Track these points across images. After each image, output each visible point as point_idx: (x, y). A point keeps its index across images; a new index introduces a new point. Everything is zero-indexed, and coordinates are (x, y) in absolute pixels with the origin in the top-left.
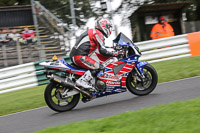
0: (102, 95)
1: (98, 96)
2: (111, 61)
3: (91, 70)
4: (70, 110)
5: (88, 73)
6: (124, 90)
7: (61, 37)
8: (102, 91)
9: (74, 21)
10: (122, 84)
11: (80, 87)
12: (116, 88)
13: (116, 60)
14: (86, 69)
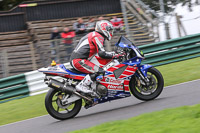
0: (104, 101)
1: (100, 102)
5: (88, 77)
6: (128, 95)
7: (149, 25)
8: (104, 96)
9: (162, 8)
10: (125, 88)
11: (80, 92)
12: (119, 93)
13: (117, 63)
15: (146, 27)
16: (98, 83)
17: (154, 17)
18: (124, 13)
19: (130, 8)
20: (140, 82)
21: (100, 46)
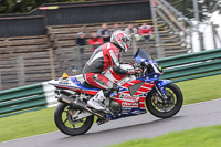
0: (118, 117)
1: (113, 119)
2: (127, 79)
3: (104, 90)
4: (83, 133)
5: (101, 93)
6: (143, 112)
7: (182, 34)
8: (117, 113)
9: (197, 15)
10: (140, 105)
11: (92, 108)
12: (133, 109)
13: (134, 78)
14: (99, 88)
15: (178, 36)
16: (111, 100)
17: (187, 25)
18: (154, 19)
19: (161, 14)
20: (157, 99)
21: (115, 59)
